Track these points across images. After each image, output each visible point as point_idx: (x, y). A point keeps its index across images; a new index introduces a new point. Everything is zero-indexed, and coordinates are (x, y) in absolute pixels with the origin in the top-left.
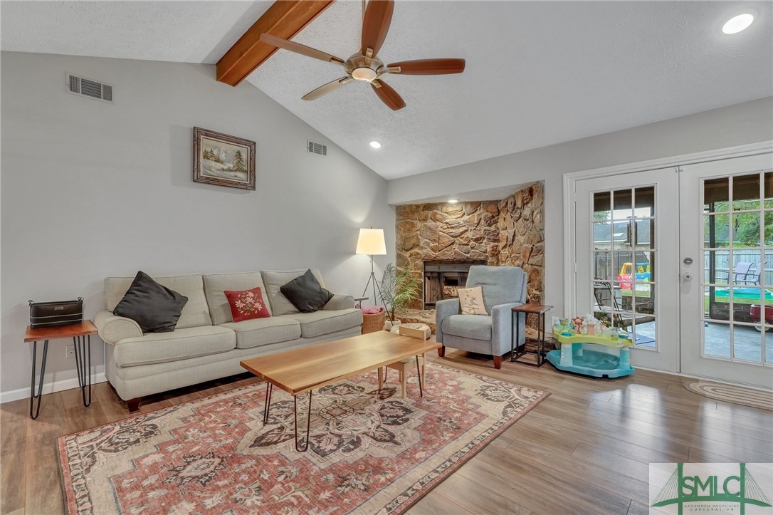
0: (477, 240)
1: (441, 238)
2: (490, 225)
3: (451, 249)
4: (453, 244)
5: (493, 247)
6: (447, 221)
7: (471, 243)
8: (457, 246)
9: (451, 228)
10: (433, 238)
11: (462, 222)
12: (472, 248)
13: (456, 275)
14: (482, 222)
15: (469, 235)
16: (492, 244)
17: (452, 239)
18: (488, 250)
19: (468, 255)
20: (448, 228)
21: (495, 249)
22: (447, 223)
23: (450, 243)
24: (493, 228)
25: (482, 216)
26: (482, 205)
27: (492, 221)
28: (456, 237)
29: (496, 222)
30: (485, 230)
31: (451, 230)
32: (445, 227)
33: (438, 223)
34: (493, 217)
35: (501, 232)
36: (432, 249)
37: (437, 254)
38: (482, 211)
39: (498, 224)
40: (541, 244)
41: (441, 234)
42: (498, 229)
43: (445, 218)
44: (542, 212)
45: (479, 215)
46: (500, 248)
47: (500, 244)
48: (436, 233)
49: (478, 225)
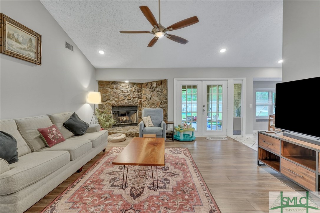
0: (134, 98)
1: (120, 96)
2: (139, 92)
3: (124, 101)
4: (125, 99)
5: (140, 101)
6: (123, 89)
7: (132, 99)
8: (126, 100)
9: (124, 92)
10: (116, 96)
11: (128, 91)
12: (132, 101)
13: (125, 112)
14: (136, 91)
15: (131, 96)
16: (139, 100)
17: (124, 97)
18: (138, 102)
19: (131, 104)
20: (123, 92)
21: (141, 101)
22: (122, 90)
23: (124, 99)
24: (140, 93)
25: (136, 89)
26: (136, 84)
27: (139, 91)
28: (126, 96)
29: (141, 91)
30: (137, 94)
31: (124, 94)
32: (122, 92)
33: (118, 90)
34: (140, 89)
35: (143, 95)
36: (116, 101)
37: (118, 103)
38: (136, 87)
39: (142, 92)
40: (166, 101)
41: (120, 95)
42: (141, 94)
43: (121, 88)
44: (167, 90)
45: (135, 88)
46: (142, 101)
47: (142, 100)
48: (117, 94)
49: (134, 92)
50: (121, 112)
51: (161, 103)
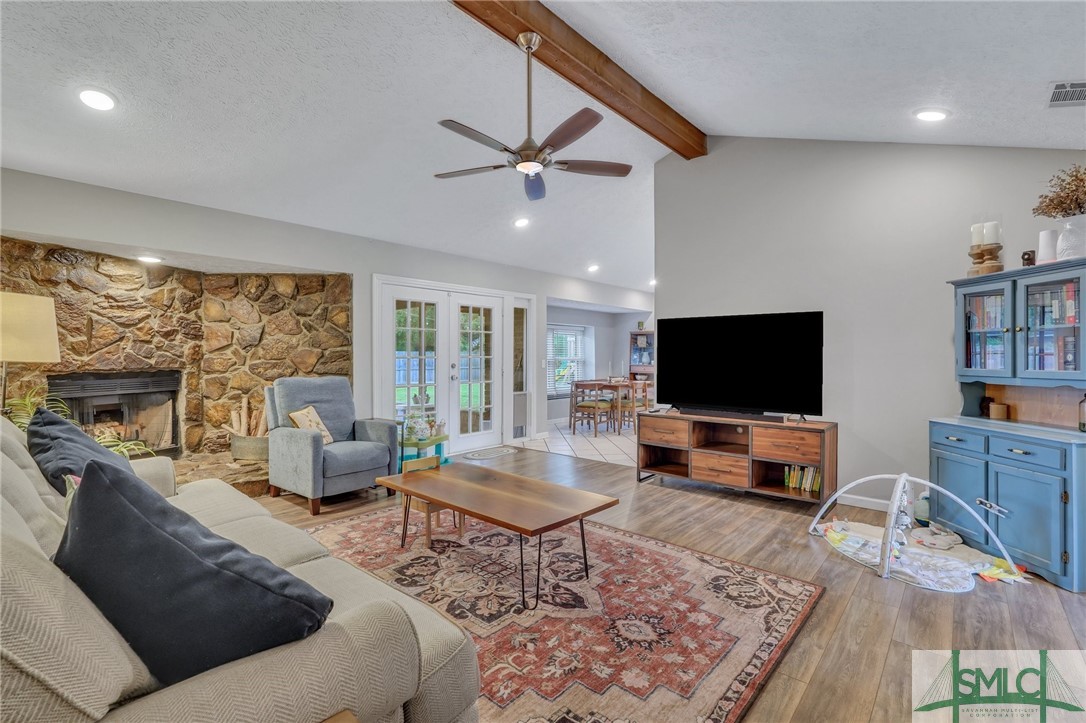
0: (167, 335)
1: (95, 326)
2: (188, 311)
3: (117, 350)
4: (121, 339)
5: (194, 347)
6: (111, 292)
7: (155, 340)
8: (130, 344)
9: (119, 307)
10: (74, 324)
11: (141, 300)
12: (158, 348)
14: (177, 304)
15: (155, 324)
16: (192, 343)
17: (121, 329)
18: (186, 352)
19: (152, 362)
20: (112, 307)
21: (197, 350)
22: (107, 297)
23: (117, 337)
24: (192, 316)
25: (178, 293)
26: (176, 276)
27: (191, 304)
28: (128, 326)
29: (197, 306)
30: (181, 318)
31: (118, 313)
32: (106, 304)
33: (85, 294)
34: (194, 298)
35: (206, 323)
36: (73, 349)
37: (86, 358)
38: (175, 285)
39: (201, 311)
40: (345, 348)
41: (95, 317)
42: (200, 318)
43: (104, 287)
44: (348, 310)
45: (172, 291)
46: (205, 349)
47: (203, 343)
48: (81, 314)
49: (169, 307)
50: (97, 402)
51: (323, 356)
